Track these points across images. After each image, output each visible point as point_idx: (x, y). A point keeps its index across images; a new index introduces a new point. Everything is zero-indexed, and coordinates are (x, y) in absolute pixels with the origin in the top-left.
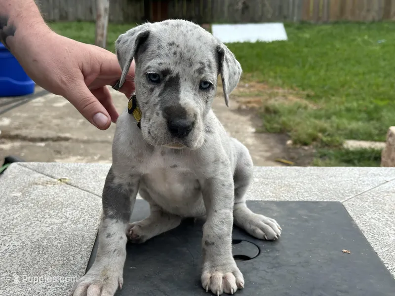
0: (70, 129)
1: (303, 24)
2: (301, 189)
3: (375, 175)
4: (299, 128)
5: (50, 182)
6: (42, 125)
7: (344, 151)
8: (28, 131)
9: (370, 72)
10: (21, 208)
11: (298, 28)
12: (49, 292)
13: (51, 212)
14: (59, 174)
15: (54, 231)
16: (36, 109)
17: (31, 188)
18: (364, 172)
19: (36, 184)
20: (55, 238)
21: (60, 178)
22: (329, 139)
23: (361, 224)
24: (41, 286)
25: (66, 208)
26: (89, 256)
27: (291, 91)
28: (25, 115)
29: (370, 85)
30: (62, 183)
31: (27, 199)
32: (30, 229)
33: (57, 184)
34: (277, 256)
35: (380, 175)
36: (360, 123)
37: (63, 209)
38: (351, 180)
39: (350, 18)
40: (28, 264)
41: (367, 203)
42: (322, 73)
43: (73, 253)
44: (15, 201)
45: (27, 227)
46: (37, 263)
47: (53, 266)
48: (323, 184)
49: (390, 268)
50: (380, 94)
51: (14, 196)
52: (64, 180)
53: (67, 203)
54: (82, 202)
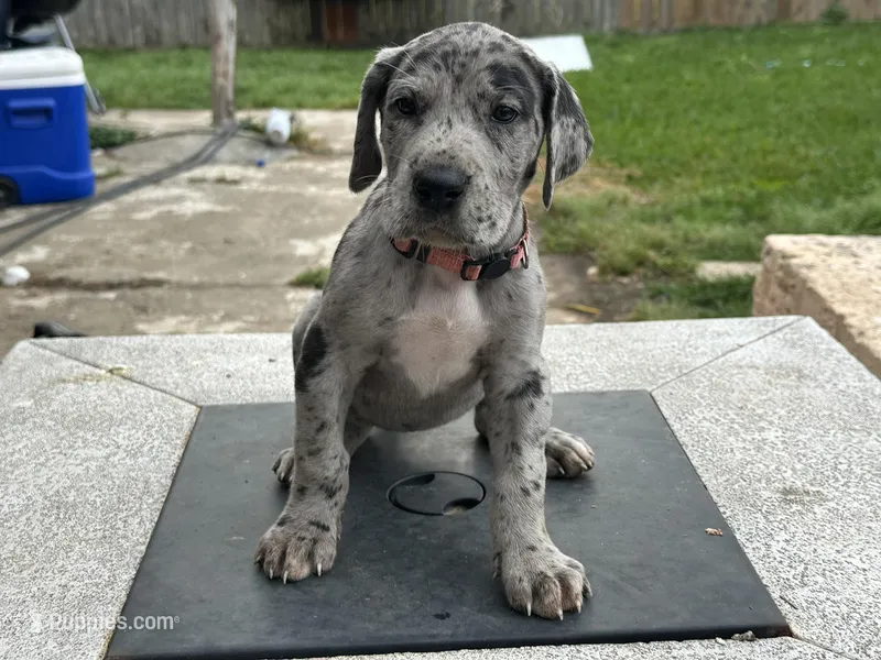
0: (165, 264)
1: (623, 37)
2: (575, 368)
3: (719, 335)
4: (611, 243)
5: (90, 375)
6: (110, 257)
7: (696, 283)
8: (83, 270)
9: (750, 127)
10: (30, 430)
11: (613, 45)
12: (71, 592)
13: (89, 436)
14: (110, 359)
15: (91, 472)
16: (99, 226)
17: (52, 389)
19: (64, 381)
20: (93, 486)
21: (110, 367)
22: (669, 261)
23: (682, 433)
24: (57, 581)
25: (118, 426)
26: (156, 519)
27: (596, 170)
28: (76, 239)
29: (750, 152)
30: (115, 377)
31: (43, 411)
32: (44, 471)
33: (105, 379)
35: (729, 335)
36: (729, 228)
37: (112, 429)
38: (673, 347)
39: (712, 21)
40: (34, 539)
41: (697, 391)
42: (658, 131)
43: (124, 514)
44: (21, 417)
45: (39, 467)
46: (53, 537)
47: (83, 543)
48: (618, 356)
49: (728, 514)
50: (767, 169)
51: (19, 408)
52: (119, 372)
53: (120, 417)
54: (150, 414)
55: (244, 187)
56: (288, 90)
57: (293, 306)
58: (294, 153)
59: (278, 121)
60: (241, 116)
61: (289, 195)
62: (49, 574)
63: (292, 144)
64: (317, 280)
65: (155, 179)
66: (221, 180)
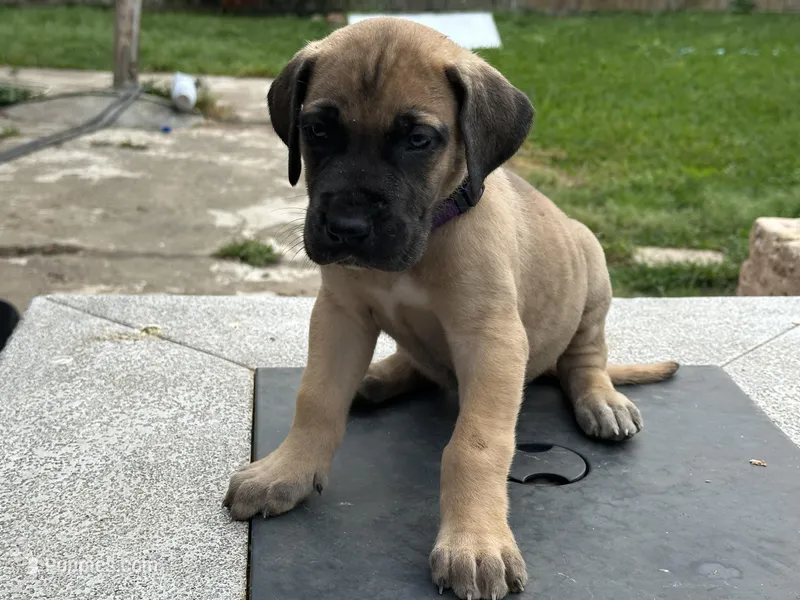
0: (78, 230)
1: (530, 16)
2: (634, 342)
3: (770, 313)
5: (125, 334)
6: (16, 220)
7: (636, 269)
9: (671, 112)
10: (81, 388)
11: (521, 24)
12: (187, 555)
14: (139, 318)
15: (162, 433)
17: (89, 347)
18: (748, 306)
20: (170, 448)
21: (143, 326)
23: (770, 409)
24: (167, 544)
25: (174, 387)
29: (673, 139)
30: (151, 336)
31: (87, 369)
32: (112, 430)
33: (142, 338)
34: (624, 474)
35: (779, 312)
37: (169, 390)
38: (728, 323)
39: (622, 4)
40: (128, 501)
41: (769, 368)
42: (578, 114)
44: (64, 375)
45: (105, 426)
46: (147, 499)
47: (181, 505)
48: (675, 331)
50: (694, 156)
51: (60, 365)
52: (155, 331)
54: (203, 375)
55: (151, 153)
56: (186, 54)
57: (219, 279)
58: (201, 120)
59: (184, 85)
60: (143, 78)
61: (201, 163)
62: (156, 536)
63: (199, 111)
64: (243, 253)
65: (56, 141)
66: (127, 145)
